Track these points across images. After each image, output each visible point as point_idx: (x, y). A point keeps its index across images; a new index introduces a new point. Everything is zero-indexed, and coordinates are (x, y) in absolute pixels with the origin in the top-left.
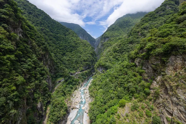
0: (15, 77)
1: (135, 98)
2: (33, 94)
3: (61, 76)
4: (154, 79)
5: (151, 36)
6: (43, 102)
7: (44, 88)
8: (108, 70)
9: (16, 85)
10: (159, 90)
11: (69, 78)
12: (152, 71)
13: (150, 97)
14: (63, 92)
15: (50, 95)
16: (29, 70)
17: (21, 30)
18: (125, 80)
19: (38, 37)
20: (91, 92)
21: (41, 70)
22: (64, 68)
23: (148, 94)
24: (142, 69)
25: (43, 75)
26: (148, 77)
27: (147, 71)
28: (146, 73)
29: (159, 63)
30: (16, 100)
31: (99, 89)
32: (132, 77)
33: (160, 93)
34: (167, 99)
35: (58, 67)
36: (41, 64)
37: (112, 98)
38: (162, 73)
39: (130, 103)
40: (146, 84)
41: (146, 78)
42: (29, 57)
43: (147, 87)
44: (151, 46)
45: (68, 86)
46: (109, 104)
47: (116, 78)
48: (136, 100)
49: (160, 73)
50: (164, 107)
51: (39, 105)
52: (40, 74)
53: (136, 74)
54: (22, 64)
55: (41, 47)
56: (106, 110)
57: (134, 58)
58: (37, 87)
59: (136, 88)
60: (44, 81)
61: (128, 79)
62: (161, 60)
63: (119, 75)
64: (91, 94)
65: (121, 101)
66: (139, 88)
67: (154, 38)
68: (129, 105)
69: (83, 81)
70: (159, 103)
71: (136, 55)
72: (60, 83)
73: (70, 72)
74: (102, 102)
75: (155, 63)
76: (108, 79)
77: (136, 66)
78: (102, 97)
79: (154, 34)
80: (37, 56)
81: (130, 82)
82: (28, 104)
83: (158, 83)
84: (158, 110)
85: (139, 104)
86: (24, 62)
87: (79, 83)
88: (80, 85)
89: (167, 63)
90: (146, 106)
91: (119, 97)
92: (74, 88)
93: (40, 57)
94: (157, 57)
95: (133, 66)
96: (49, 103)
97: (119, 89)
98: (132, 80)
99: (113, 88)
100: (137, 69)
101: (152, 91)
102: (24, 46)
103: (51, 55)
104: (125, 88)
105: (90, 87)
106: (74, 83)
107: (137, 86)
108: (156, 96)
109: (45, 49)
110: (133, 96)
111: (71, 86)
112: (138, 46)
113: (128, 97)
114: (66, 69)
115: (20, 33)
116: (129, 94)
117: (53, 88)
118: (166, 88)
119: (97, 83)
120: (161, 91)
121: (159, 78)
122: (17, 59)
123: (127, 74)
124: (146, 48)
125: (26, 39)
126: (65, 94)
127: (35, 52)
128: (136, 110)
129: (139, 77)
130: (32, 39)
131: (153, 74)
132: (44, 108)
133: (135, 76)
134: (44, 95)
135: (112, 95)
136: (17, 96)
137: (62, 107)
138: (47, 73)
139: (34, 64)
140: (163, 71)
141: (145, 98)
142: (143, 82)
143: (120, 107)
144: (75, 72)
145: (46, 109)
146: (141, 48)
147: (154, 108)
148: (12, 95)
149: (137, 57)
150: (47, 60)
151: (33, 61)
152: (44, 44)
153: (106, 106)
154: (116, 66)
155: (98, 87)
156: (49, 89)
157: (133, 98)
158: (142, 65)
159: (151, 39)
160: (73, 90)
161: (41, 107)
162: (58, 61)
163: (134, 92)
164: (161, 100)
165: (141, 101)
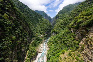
0: (11, 37)
1: (70, 50)
2: (20, 45)
3: (34, 37)
4: (81, 40)
5: (81, 15)
6: (25, 48)
7: (26, 42)
8: (58, 34)
9: (12, 40)
10: (84, 46)
11: (38, 38)
12: (80, 35)
13: (79, 49)
14: (35, 44)
15: (28, 46)
16: (19, 34)
17: (15, 15)
18: (65, 40)
19: (23, 18)
20: (48, 45)
21: (25, 34)
22: (36, 33)
23: (77, 48)
24: (74, 34)
25: (25, 36)
26: (78, 38)
27: (77, 35)
28: (77, 36)
29: (85, 30)
30: (12, 47)
31: (52, 44)
32: (69, 38)
33: (84, 47)
34: (88, 51)
35: (33, 32)
36: (25, 31)
37: (58, 49)
38: (86, 36)
39: (67, 52)
40: (77, 42)
41: (77, 39)
42: (19, 28)
43: (77, 44)
44: (80, 21)
45: (37, 41)
46: (56, 51)
47: (61, 38)
48: (71, 51)
49: (85, 36)
50: (87, 56)
51: (23, 50)
52: (24, 35)
53: (71, 36)
54: (15, 31)
55: (25, 23)
56: (55, 54)
57: (70, 28)
58: (22, 41)
59: (71, 44)
60: (26, 39)
61: (67, 39)
62: (86, 29)
63: (63, 37)
64: (48, 46)
65: (62, 51)
66: (73, 44)
67: (82, 16)
68: (67, 53)
69: (45, 39)
70: (84, 53)
71: (72, 26)
72: (34, 40)
73: (38, 35)
74: (53, 50)
75: (82, 31)
76: (57, 39)
77: (72, 32)
78: (53, 48)
79: (83, 14)
80: (23, 27)
81: (68, 41)
82: (18, 49)
83: (83, 42)
84: (83, 57)
85: (72, 53)
86: (16, 30)
87: (43, 40)
88: (43, 41)
89: (89, 31)
90: (76, 54)
91: (62, 49)
92: (40, 43)
93: (24, 27)
94: (83, 28)
95: (70, 32)
96: (28, 49)
97: (62, 44)
98: (69, 39)
99: (59, 44)
100: (72, 34)
101: (80, 46)
102: (16, 22)
103: (29, 26)
104: (65, 44)
105: (48, 43)
106: (40, 40)
107: (71, 43)
108: (82, 49)
109: (27, 24)
110: (69, 48)
111: (39, 41)
112: (73, 21)
113: (66, 49)
114: (37, 33)
115: (15, 16)
116: (67, 47)
117: (30, 42)
118: (88, 45)
119: (52, 41)
120: (85, 47)
121: (84, 39)
122: (13, 28)
123: (66, 37)
124: (77, 22)
125: (18, 19)
126: (36, 46)
127: (22, 25)
128: (71, 56)
129: (73, 38)
130: (20, 19)
131: (81, 37)
132: (25, 51)
133: (71, 37)
134: (26, 46)
135: (58, 47)
136: (12, 45)
137: (34, 51)
138: (27, 35)
139: (21, 31)
140: (87, 36)
141: (76, 50)
142: (75, 41)
143: (62, 53)
144: (41, 35)
145: (26, 52)
146: (75, 23)
147: (81, 55)
148: (10, 45)
149: (72, 27)
150: (27, 29)
151: (21, 30)
152: (26, 21)
153: (55, 53)
154: (62, 32)
155: (52, 43)
156: (28, 43)
157: (69, 50)
158: (75, 32)
159: (81, 17)
160: (40, 44)
161: (24, 51)
162: (33, 29)
163: (70, 46)
164: (85, 52)
165: (73, 51)
